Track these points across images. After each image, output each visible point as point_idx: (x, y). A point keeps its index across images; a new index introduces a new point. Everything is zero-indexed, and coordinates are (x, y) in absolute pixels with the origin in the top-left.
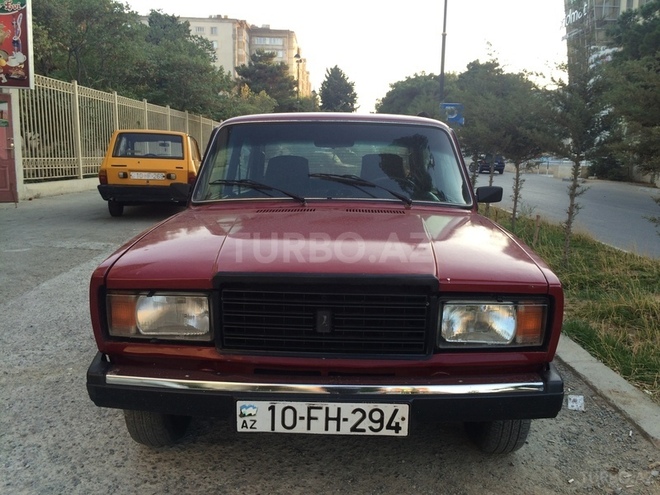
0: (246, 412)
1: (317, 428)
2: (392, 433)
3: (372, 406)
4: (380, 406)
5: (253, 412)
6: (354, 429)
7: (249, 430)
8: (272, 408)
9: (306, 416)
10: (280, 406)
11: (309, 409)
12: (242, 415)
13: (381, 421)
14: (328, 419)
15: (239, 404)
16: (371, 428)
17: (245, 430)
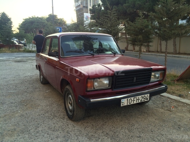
0: (123, 102)
1: (135, 102)
2: (147, 100)
3: (144, 95)
4: (145, 95)
5: (124, 101)
6: (141, 101)
7: (123, 106)
8: (127, 100)
9: (133, 100)
10: (129, 99)
11: (134, 98)
12: (122, 102)
13: (145, 98)
14: (137, 100)
15: (122, 100)
16: (144, 100)
17: (122, 106)
